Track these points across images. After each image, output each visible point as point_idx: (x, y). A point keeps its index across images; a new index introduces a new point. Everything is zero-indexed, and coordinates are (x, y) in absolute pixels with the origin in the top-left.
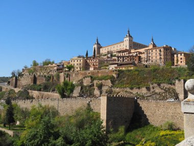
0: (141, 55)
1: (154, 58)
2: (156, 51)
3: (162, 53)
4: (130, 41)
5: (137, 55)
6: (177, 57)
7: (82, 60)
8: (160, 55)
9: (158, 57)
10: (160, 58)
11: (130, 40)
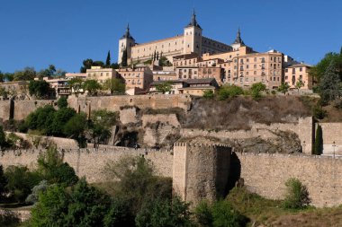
0: (223, 66)
1: (251, 73)
2: (255, 60)
3: (267, 65)
4: (197, 35)
5: (214, 65)
6: (294, 72)
7: (111, 74)
8: (263, 68)
9: (259, 73)
10: (263, 74)
11: (195, 34)
